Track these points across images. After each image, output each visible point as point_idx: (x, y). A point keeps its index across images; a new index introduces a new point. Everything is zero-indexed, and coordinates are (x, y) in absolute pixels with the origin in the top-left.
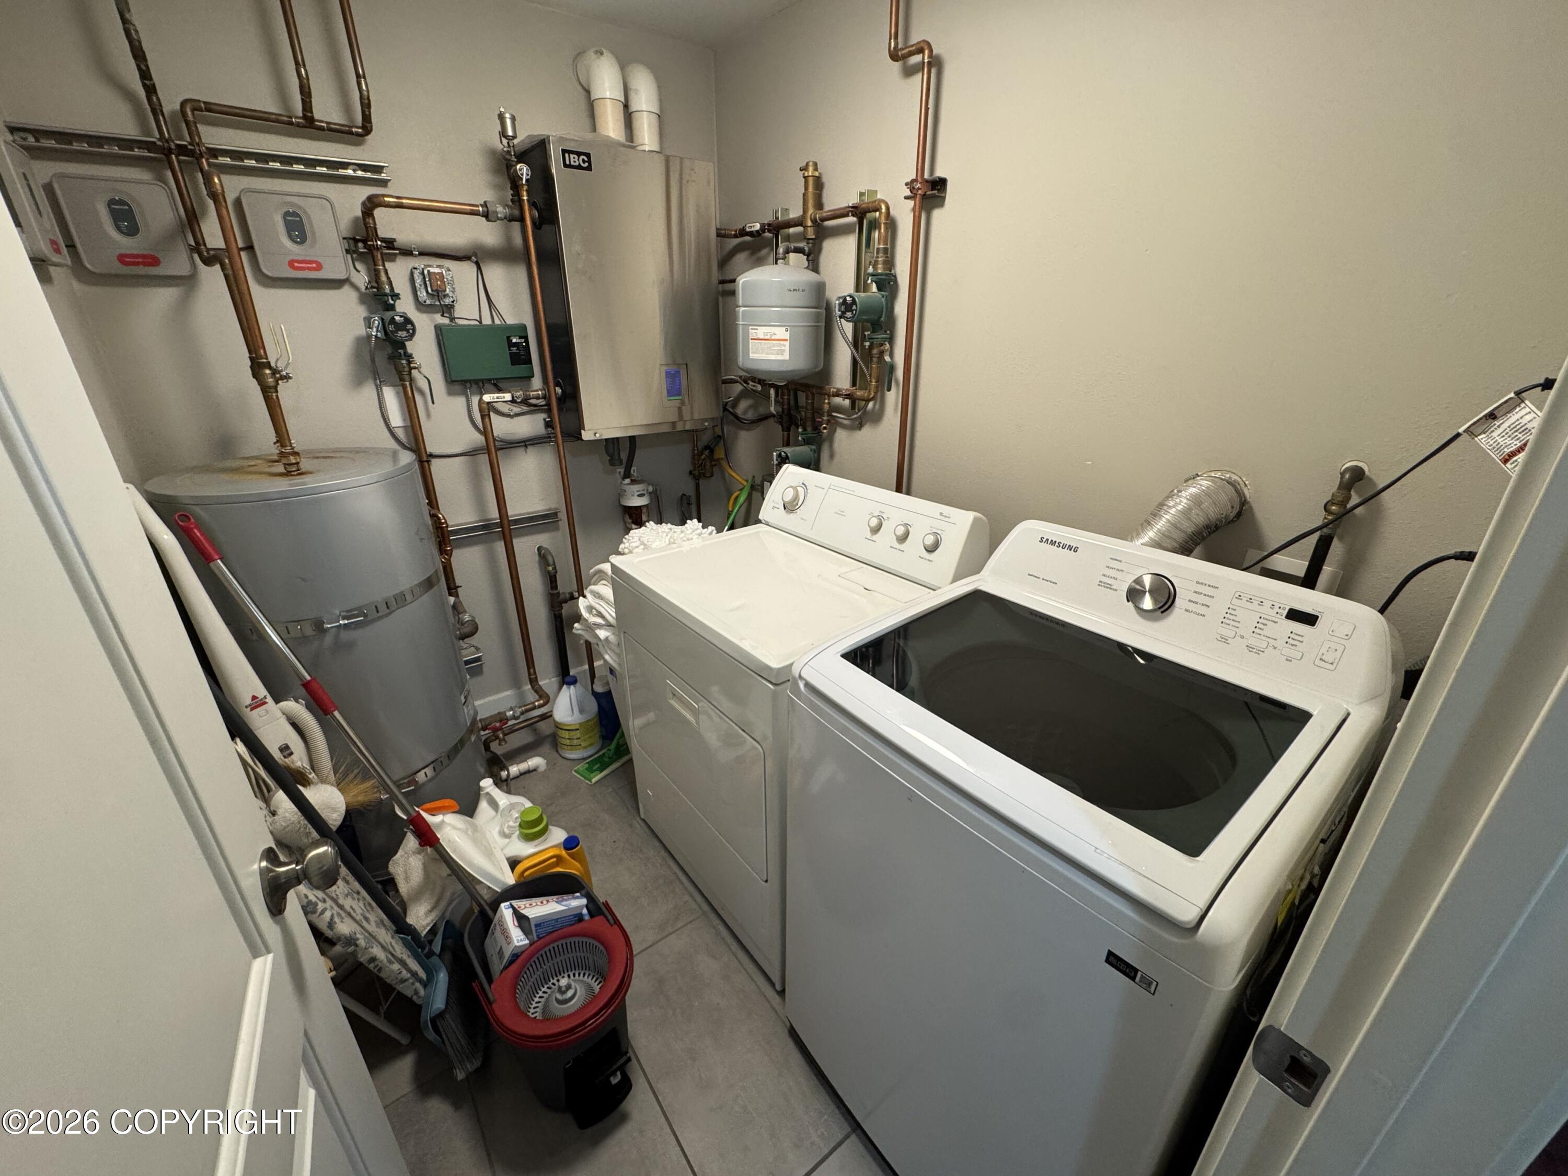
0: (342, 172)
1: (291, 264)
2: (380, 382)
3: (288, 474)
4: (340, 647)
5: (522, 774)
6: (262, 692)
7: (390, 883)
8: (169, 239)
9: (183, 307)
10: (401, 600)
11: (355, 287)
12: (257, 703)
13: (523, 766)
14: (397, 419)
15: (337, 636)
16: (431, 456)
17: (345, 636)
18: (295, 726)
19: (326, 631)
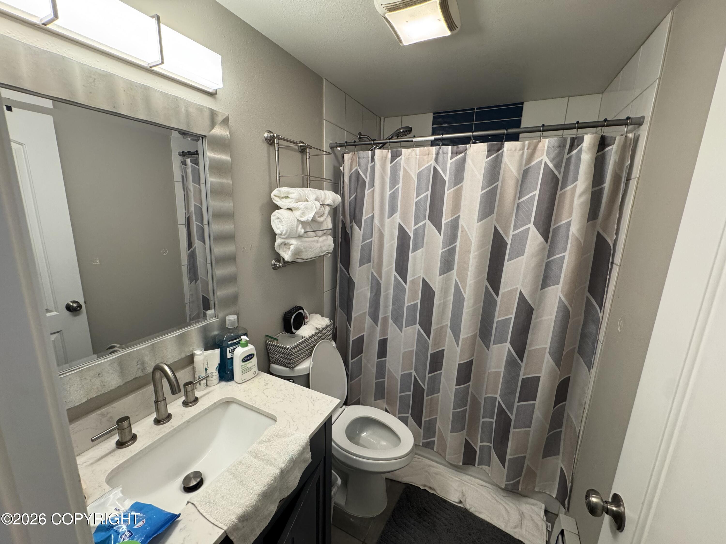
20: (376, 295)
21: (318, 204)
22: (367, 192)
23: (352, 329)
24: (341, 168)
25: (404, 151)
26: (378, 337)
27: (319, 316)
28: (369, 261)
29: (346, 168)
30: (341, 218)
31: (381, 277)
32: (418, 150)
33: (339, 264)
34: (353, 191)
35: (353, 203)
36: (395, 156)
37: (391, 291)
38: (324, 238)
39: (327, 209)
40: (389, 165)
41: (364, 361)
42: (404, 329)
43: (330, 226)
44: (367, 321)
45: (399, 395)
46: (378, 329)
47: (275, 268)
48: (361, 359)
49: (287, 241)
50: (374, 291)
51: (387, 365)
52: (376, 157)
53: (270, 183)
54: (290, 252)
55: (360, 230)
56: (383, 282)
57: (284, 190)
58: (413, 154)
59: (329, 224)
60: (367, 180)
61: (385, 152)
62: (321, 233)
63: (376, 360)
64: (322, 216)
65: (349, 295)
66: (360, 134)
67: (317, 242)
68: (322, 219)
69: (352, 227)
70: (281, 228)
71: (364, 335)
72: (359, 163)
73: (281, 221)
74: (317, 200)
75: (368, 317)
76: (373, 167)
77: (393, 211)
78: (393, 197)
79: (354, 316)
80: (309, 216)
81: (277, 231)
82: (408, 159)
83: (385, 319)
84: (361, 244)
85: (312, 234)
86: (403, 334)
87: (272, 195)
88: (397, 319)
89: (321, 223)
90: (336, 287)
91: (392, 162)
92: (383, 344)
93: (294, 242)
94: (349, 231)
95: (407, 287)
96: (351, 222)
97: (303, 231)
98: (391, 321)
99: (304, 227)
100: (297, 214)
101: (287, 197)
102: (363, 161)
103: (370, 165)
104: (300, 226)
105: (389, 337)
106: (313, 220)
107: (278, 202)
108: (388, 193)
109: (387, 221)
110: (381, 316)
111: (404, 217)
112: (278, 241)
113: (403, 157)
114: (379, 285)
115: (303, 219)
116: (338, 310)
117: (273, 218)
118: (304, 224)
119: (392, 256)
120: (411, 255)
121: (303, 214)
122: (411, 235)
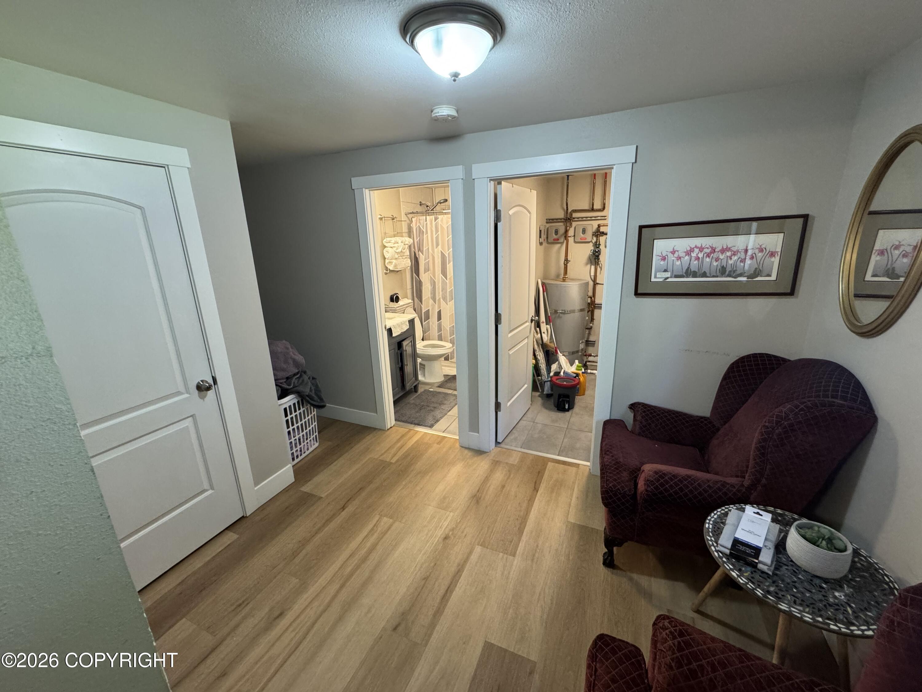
0: (597, 218)
1: (581, 239)
2: (591, 264)
3: (563, 281)
4: (559, 317)
5: (591, 373)
6: (544, 321)
7: (550, 368)
8: (562, 235)
9: (561, 247)
10: (573, 311)
11: (592, 243)
12: (543, 323)
13: (592, 371)
14: (593, 274)
15: (559, 315)
16: (598, 284)
17: (561, 315)
18: (547, 330)
19: (557, 313)
20: (433, 287)
21: (403, 244)
22: (425, 236)
23: (423, 306)
24: (411, 225)
25: (439, 216)
26: (437, 311)
27: (406, 299)
28: (429, 270)
29: (414, 225)
30: (413, 250)
31: (435, 279)
32: (445, 216)
33: (414, 274)
34: (418, 235)
35: (419, 242)
36: (436, 219)
37: (440, 284)
38: (406, 259)
39: (407, 246)
40: (434, 223)
41: (431, 323)
42: (448, 303)
43: (408, 254)
44: (430, 302)
45: (449, 338)
46: (437, 305)
47: (386, 274)
48: (429, 322)
49: (391, 261)
50: (433, 286)
51: (442, 324)
52: (427, 219)
53: (382, 238)
54: (393, 266)
55: (423, 255)
56: (436, 281)
57: (389, 239)
58: (444, 218)
59: (408, 253)
60: (424, 231)
61: (431, 217)
62: (404, 257)
63: (437, 323)
64: (404, 249)
65: (420, 289)
66: (420, 202)
67: (403, 261)
68: (404, 251)
69: (419, 254)
70: (389, 255)
71: (429, 309)
72: (420, 223)
73: (388, 252)
74: (402, 242)
75: (430, 299)
76: (427, 224)
77: (437, 245)
78: (437, 238)
79: (423, 299)
80: (399, 250)
81: (386, 257)
82: (442, 220)
83: (439, 299)
84: (424, 262)
85: (400, 257)
86: (448, 306)
87: (384, 242)
88: (445, 299)
89: (404, 253)
90: (413, 288)
91: (435, 221)
92: (439, 313)
93: (394, 261)
94: (417, 256)
95: (447, 282)
96: (418, 252)
97: (397, 256)
98: (442, 300)
99: (397, 255)
100: (395, 249)
101: (390, 242)
102: (421, 222)
103: (425, 223)
104: (396, 254)
105: (441, 309)
106: (401, 252)
107: (386, 245)
108: (435, 236)
109: (436, 250)
110: (437, 299)
111: (443, 247)
112: (387, 261)
113: (439, 219)
114: (434, 282)
115: (397, 251)
116: (416, 299)
117: (384, 251)
118: (398, 253)
119: (439, 267)
120: (448, 265)
121: (397, 249)
122: (447, 256)
